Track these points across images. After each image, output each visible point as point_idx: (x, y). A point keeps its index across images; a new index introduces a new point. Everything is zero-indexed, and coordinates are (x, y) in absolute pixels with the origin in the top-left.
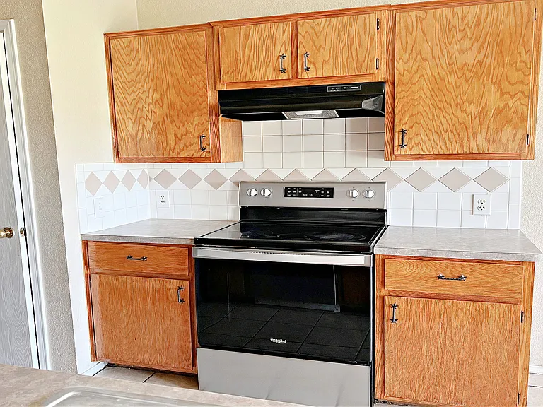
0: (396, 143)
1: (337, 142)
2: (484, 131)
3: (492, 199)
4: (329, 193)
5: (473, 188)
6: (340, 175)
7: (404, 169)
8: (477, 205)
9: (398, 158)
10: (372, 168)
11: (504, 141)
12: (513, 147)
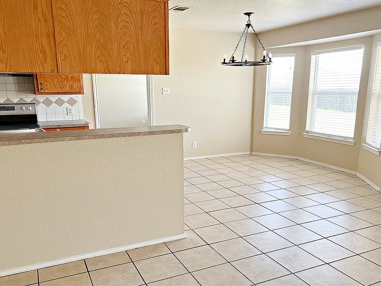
0: (39, 88)
1: (13, 87)
2: (68, 84)
3: (73, 109)
4: (13, 109)
5: (66, 105)
6: (15, 101)
7: (41, 98)
8: (68, 112)
9: (41, 93)
10: (29, 98)
11: (75, 88)
12: (78, 90)
